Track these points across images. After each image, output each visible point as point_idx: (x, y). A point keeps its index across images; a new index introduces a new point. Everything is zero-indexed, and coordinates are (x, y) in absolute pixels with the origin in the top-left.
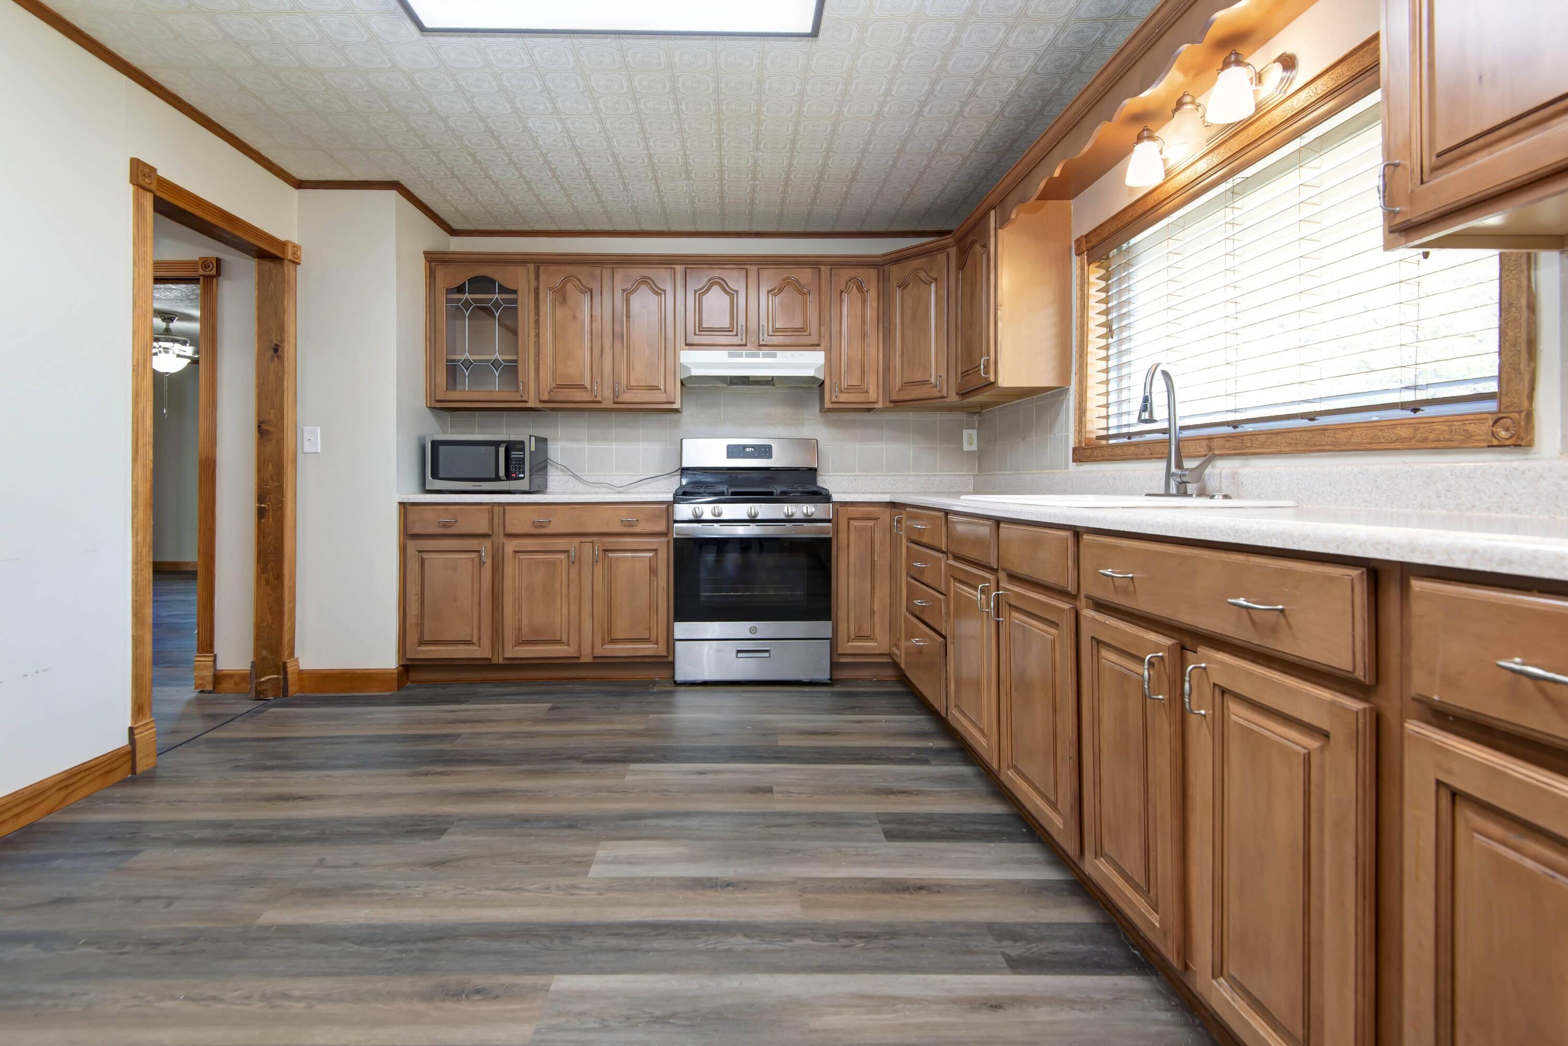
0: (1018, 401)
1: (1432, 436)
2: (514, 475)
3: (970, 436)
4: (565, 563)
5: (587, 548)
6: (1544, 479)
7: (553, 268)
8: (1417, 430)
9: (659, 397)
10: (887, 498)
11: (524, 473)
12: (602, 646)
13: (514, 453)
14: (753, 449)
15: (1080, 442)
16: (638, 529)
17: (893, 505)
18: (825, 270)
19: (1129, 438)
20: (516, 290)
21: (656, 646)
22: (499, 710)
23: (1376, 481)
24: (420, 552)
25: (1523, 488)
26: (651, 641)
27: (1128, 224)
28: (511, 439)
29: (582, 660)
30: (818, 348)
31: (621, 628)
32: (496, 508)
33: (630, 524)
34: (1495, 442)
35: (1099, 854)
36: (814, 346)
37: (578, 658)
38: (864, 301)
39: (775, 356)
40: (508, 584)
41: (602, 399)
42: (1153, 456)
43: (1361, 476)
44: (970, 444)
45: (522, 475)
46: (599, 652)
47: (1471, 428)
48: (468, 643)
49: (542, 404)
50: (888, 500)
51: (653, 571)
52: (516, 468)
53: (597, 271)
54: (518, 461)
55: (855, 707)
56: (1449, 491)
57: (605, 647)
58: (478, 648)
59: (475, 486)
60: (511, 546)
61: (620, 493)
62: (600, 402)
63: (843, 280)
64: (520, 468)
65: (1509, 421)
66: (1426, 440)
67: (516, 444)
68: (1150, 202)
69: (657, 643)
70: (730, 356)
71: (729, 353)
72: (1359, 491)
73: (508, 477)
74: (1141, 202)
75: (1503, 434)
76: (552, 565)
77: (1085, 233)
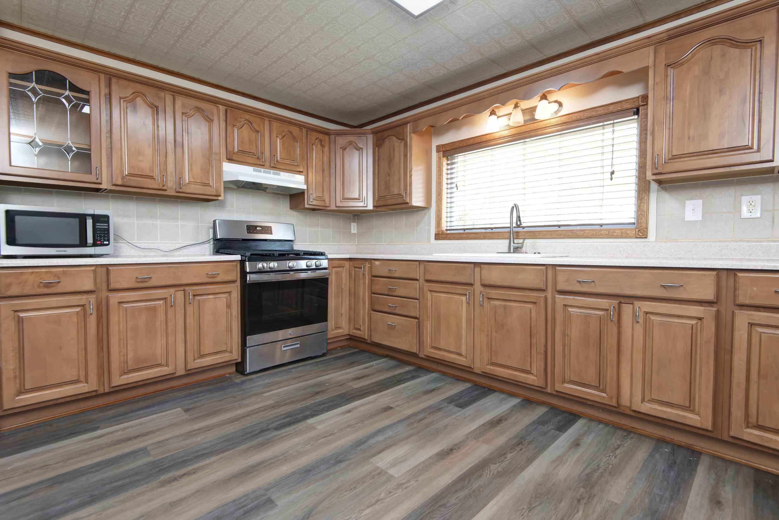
0: (392, 211)
1: (615, 234)
2: (99, 242)
3: (354, 226)
4: (163, 308)
5: (180, 295)
6: (655, 247)
7: (123, 82)
8: (609, 232)
9: (208, 191)
10: (347, 256)
11: (108, 240)
12: (194, 361)
13: (98, 224)
14: (261, 228)
15: (438, 231)
16: (218, 279)
17: (350, 259)
18: (304, 130)
19: (464, 231)
20: (89, 92)
21: (231, 354)
22: (141, 424)
23: (597, 248)
24: (15, 311)
25: (649, 249)
26: (228, 352)
27: (470, 145)
28: (96, 213)
29: (176, 375)
30: (301, 173)
31: (208, 347)
32: (99, 269)
33: (213, 276)
34: (639, 237)
35: (564, 382)
36: (300, 172)
37: (175, 373)
38: (323, 152)
39: (279, 175)
40: (114, 329)
41: (167, 188)
42: (485, 238)
43: (591, 246)
44: (354, 230)
45: (107, 243)
46: (191, 366)
47: (628, 232)
48: (77, 381)
49: (114, 186)
50: (348, 257)
51: (229, 306)
52: (101, 236)
53: (162, 94)
54: (102, 231)
55: (354, 362)
56: (624, 250)
57: (195, 361)
58: (87, 384)
59: (60, 251)
60: (115, 298)
61: (165, 256)
62: (165, 190)
63: (314, 138)
64: (104, 237)
65: (643, 231)
66: (612, 235)
67: (101, 218)
68: (484, 139)
69: (231, 352)
70: (254, 170)
71: (254, 169)
72: (590, 251)
73: (95, 244)
74: (480, 137)
75: (641, 234)
76: (154, 309)
77: (443, 144)
